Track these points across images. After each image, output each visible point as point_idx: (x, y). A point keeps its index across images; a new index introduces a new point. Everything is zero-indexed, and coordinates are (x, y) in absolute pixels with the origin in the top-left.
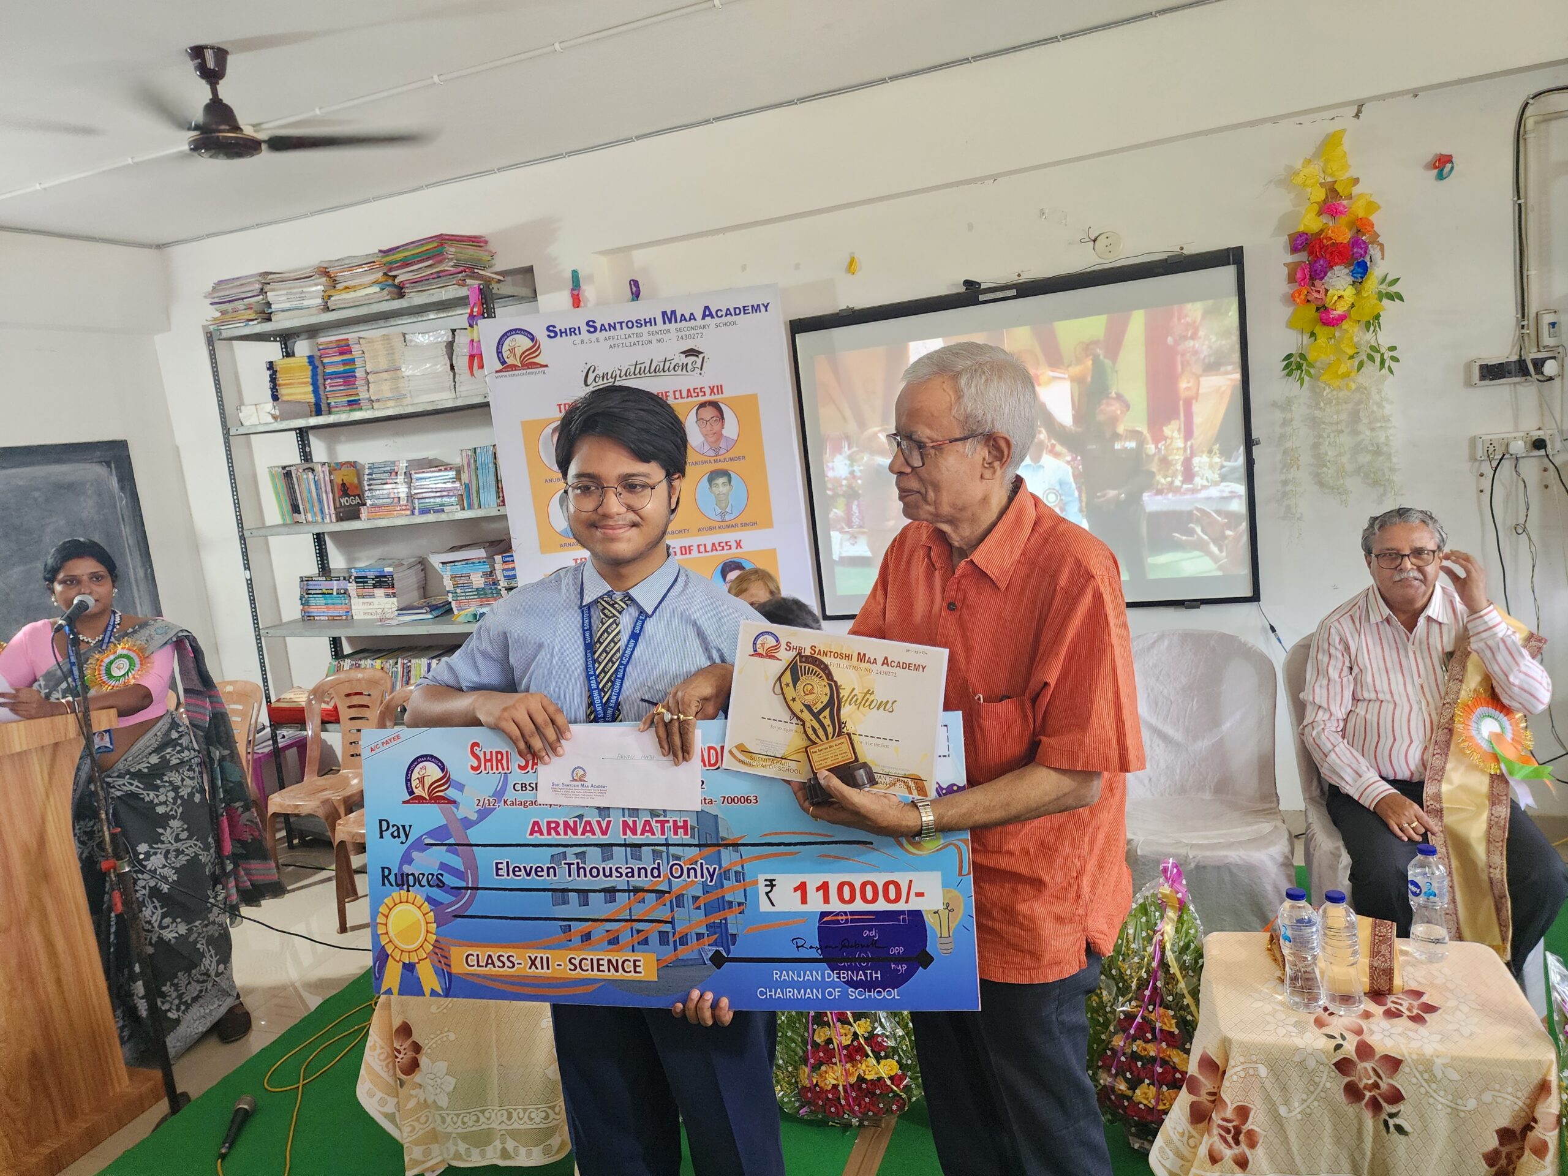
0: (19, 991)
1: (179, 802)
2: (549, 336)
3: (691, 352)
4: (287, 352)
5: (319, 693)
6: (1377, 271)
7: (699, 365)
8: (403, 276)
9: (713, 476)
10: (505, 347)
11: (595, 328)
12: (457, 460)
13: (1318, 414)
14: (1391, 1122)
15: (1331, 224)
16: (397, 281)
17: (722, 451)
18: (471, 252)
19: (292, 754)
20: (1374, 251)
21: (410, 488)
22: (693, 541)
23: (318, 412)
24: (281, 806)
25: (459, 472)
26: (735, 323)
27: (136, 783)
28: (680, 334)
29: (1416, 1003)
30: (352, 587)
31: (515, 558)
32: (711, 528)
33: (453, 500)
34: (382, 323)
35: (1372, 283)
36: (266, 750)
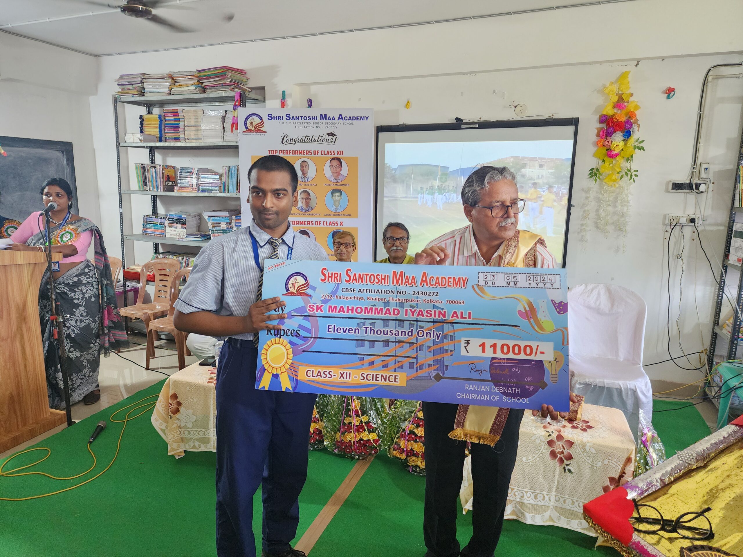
0: (8, 367)
1: (84, 299)
2: (269, 119)
3: (331, 134)
4: (149, 112)
5: (147, 266)
6: (636, 135)
7: (334, 140)
8: (206, 83)
9: (334, 191)
10: (249, 121)
11: (290, 118)
12: (221, 171)
13: (601, 196)
14: (567, 468)
15: (618, 113)
16: (203, 85)
17: (339, 181)
18: (238, 76)
19: (131, 294)
20: (635, 127)
21: (198, 181)
22: (322, 219)
23: (161, 141)
24: (126, 313)
25: (221, 176)
26: (352, 124)
27: (66, 288)
28: (327, 125)
29: (585, 425)
30: (167, 222)
31: (242, 218)
32: (330, 215)
33: (217, 188)
34: (194, 104)
35: (632, 141)
36: (120, 291)
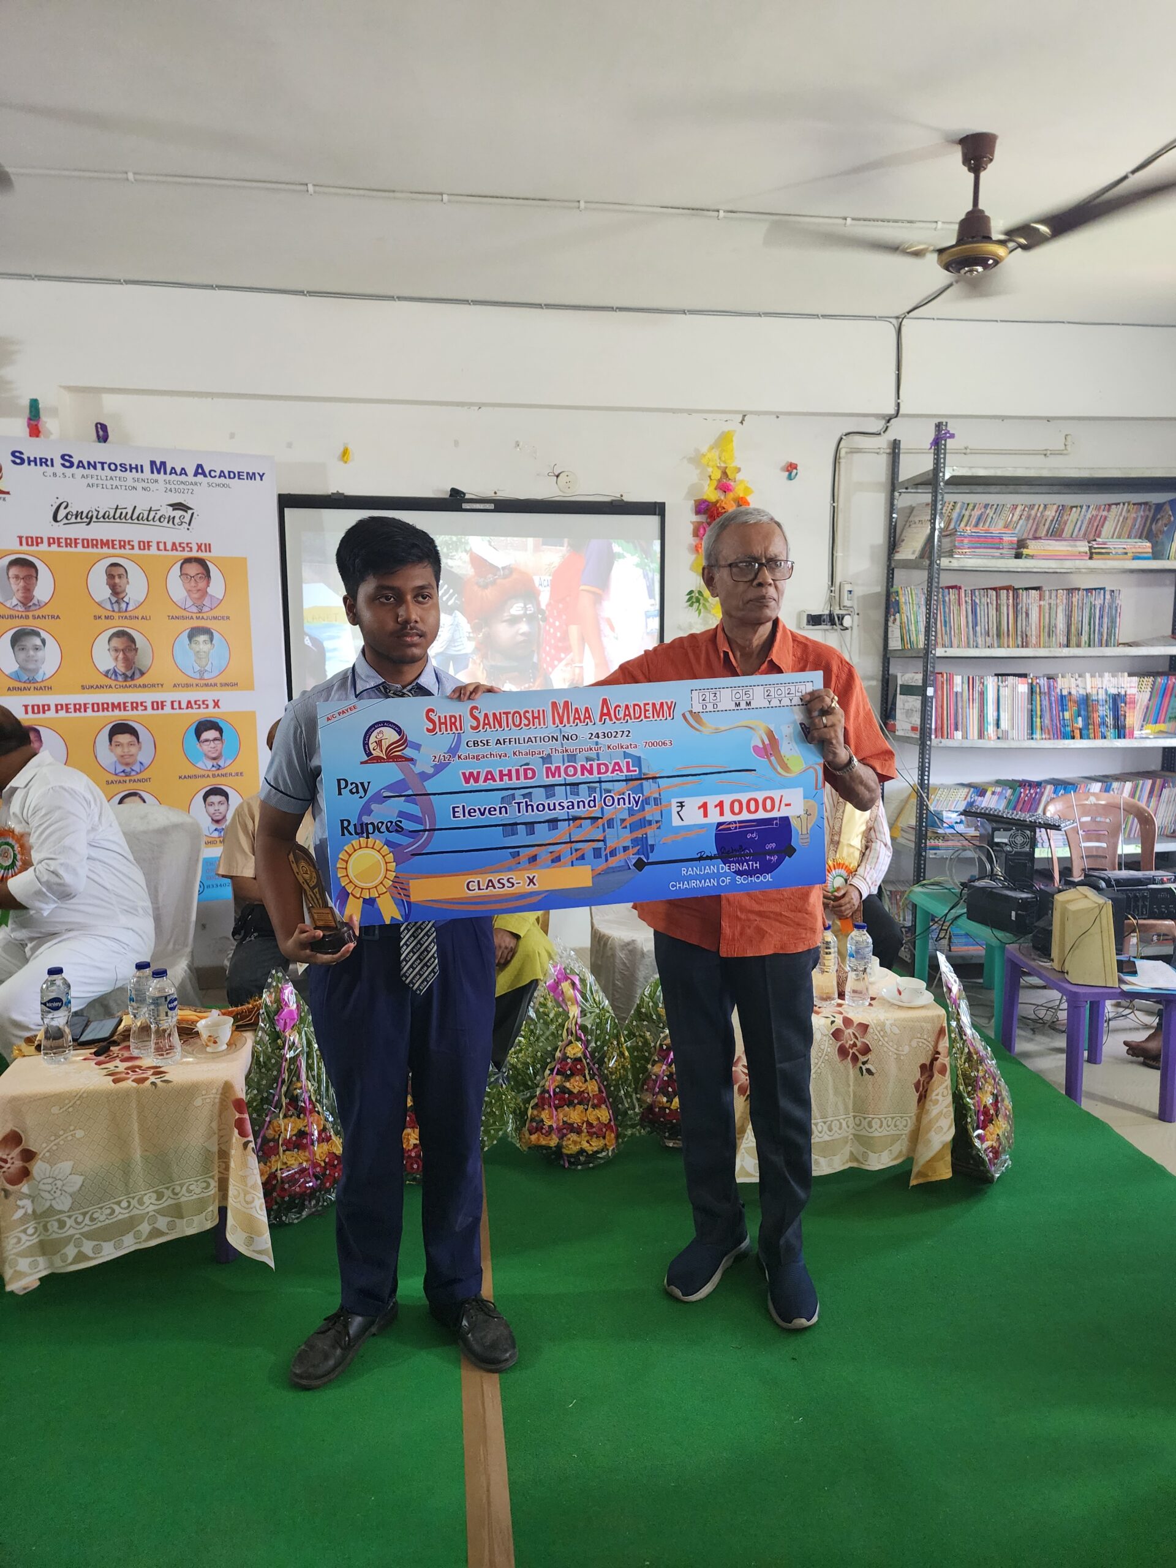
2: (14, 462)
3: (178, 506)
7: (187, 520)
9: (194, 633)
11: (72, 463)
14: (864, 1068)
15: (723, 498)
17: (205, 609)
22: (167, 697)
26: (229, 486)
28: (169, 486)
32: (188, 686)
